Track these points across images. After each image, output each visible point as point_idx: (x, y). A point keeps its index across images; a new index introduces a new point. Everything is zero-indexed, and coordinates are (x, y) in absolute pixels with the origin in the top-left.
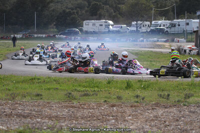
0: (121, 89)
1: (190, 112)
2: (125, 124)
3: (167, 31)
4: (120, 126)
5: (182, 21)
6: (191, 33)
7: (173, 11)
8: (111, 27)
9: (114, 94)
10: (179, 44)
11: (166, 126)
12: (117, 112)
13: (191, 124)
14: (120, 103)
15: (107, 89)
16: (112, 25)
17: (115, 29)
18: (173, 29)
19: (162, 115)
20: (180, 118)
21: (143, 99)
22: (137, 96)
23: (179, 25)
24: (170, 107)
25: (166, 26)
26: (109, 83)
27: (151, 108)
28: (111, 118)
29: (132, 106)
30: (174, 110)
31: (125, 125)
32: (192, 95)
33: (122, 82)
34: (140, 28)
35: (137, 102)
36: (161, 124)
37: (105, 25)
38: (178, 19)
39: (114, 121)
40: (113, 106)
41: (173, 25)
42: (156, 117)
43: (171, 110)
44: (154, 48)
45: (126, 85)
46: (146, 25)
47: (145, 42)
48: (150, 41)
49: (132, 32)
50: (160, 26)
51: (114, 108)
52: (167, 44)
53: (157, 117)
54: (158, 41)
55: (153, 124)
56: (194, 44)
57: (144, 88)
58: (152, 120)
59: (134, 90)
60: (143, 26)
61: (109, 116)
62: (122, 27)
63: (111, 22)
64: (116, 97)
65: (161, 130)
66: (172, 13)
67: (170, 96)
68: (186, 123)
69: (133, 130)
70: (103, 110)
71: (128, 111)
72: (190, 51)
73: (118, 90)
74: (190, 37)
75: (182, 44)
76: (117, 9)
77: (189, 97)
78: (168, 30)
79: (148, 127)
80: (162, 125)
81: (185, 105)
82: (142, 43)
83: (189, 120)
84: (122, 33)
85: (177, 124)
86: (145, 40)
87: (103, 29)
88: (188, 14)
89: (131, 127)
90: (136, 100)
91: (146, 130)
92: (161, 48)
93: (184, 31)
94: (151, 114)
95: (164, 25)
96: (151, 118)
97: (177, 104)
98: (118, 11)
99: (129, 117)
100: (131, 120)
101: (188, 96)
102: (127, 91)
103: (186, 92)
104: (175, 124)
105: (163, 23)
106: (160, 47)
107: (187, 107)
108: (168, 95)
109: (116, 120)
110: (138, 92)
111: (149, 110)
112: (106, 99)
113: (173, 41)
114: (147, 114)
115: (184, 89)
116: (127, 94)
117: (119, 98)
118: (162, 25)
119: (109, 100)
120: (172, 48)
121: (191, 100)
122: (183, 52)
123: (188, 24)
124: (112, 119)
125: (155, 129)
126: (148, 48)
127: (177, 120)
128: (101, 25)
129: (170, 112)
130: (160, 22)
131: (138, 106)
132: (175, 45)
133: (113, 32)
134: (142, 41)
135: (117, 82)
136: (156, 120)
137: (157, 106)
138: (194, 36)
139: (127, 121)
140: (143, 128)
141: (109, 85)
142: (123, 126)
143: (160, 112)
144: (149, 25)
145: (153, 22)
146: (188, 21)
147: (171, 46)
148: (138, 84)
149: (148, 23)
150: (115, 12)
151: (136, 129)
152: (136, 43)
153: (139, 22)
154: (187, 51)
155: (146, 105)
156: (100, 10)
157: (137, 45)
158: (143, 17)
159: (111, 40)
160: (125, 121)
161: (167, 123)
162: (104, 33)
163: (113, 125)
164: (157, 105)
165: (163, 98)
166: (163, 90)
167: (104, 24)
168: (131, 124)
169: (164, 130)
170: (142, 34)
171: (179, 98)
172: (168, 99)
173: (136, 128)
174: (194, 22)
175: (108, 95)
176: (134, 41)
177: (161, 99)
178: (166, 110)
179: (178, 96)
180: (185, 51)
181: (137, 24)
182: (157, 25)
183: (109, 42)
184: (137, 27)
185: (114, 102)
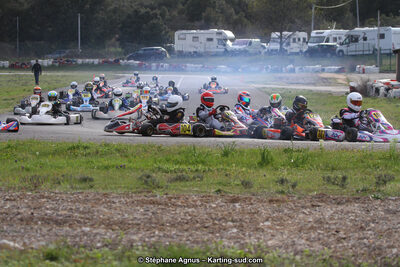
0: (250, 166)
1: (388, 211)
2: (258, 236)
3: (341, 51)
4: (248, 241)
5: (371, 31)
6: (389, 55)
7: (353, 10)
8: (229, 43)
9: (236, 177)
10: (365, 76)
11: (339, 240)
12: (243, 212)
13: (390, 235)
14: (249, 195)
15: (221, 166)
16: (232, 40)
17: (237, 47)
18: (353, 47)
19: (331, 219)
20: (367, 224)
21: (294, 186)
22: (282, 181)
23: (365, 39)
24: (348, 201)
25: (338, 41)
26: (226, 154)
27: (309, 204)
28: (231, 224)
29: (271, 201)
30: (355, 207)
31: (259, 239)
32: (392, 179)
33: (253, 153)
34: (288, 44)
35: (282, 192)
36: (329, 237)
37: (219, 40)
38: (362, 26)
39: (235, 230)
40: (234, 200)
41: (353, 39)
42: (319, 222)
43: (350, 208)
44: (314, 84)
45: (259, 159)
46: (299, 40)
47: (298, 74)
48: (307, 71)
49: (271, 52)
50: (327, 41)
51: (237, 205)
52: (341, 77)
53: (321, 223)
54: (323, 70)
55: (313, 236)
56: (394, 76)
57: (296, 165)
58: (312, 228)
59: (277, 169)
60: (294, 40)
61: (227, 221)
62: (251, 43)
63: (229, 34)
64: (239, 183)
65: (330, 248)
66: (351, 15)
67: (349, 180)
68: (379, 234)
69: (274, 247)
70: (214, 208)
71: (265, 210)
72: (387, 90)
73: (244, 169)
74: (386, 62)
75: (372, 77)
76: (241, 7)
77: (385, 182)
78: (344, 48)
79: (303, 241)
80: (332, 239)
81: (378, 198)
82: (292, 74)
83: (385, 227)
84: (250, 55)
85: (362, 236)
86: (297, 69)
87: (214, 47)
88: (384, 16)
89: (270, 243)
90: (280, 188)
91: (299, 248)
92: (330, 85)
93: (375, 50)
94: (309, 217)
95: (335, 40)
96: (310, 225)
97: (360, 196)
98: (244, 11)
99: (267, 223)
100: (269, 227)
101: (382, 181)
102: (262, 172)
103: (378, 172)
104: (357, 235)
105: (333, 34)
106: (326, 81)
107: (382, 201)
108: (344, 178)
109: (241, 228)
110: (284, 173)
111: (305, 208)
112: (220, 188)
113: (353, 70)
114: (301, 216)
115: (376, 166)
116: (263, 177)
117: (246, 184)
118: (331, 39)
119: (226, 189)
120: (352, 84)
121: (389, 187)
122: (373, 92)
123: (382, 36)
124: (232, 227)
125: (317, 246)
126: (303, 84)
127: (361, 227)
128: (210, 40)
129: (348, 212)
130: (327, 32)
131: (283, 201)
132: (356, 80)
133: (234, 53)
134: (293, 71)
135: (241, 153)
136: (319, 228)
137: (322, 201)
138: (395, 61)
139: (263, 231)
140: (294, 244)
141: (225, 159)
142: (253, 241)
143: (328, 211)
144: (304, 39)
145: (314, 33)
146: (382, 30)
147: (349, 81)
148: (285, 157)
149: (303, 35)
150: (237, 13)
151: (280, 247)
152: (280, 75)
153: (285, 33)
154: (382, 90)
155: (299, 198)
156: (208, 9)
157: (281, 78)
158: (293, 22)
159: (229, 70)
160: (257, 229)
161: (342, 234)
162: (216, 55)
163: (234, 238)
164: (322, 197)
165: (333, 183)
166: (333, 169)
167: (215, 37)
168: (269, 236)
169: (335, 247)
170: (291, 57)
171: (367, 185)
172: (343, 186)
173: (281, 244)
174: (395, 33)
175: (224, 179)
176: (276, 71)
177: (330, 187)
178: (340, 208)
179: (362, 180)
180: (377, 90)
181: (281, 37)
182: (321, 39)
183: (225, 72)
184: (281, 44)
185: (236, 192)
